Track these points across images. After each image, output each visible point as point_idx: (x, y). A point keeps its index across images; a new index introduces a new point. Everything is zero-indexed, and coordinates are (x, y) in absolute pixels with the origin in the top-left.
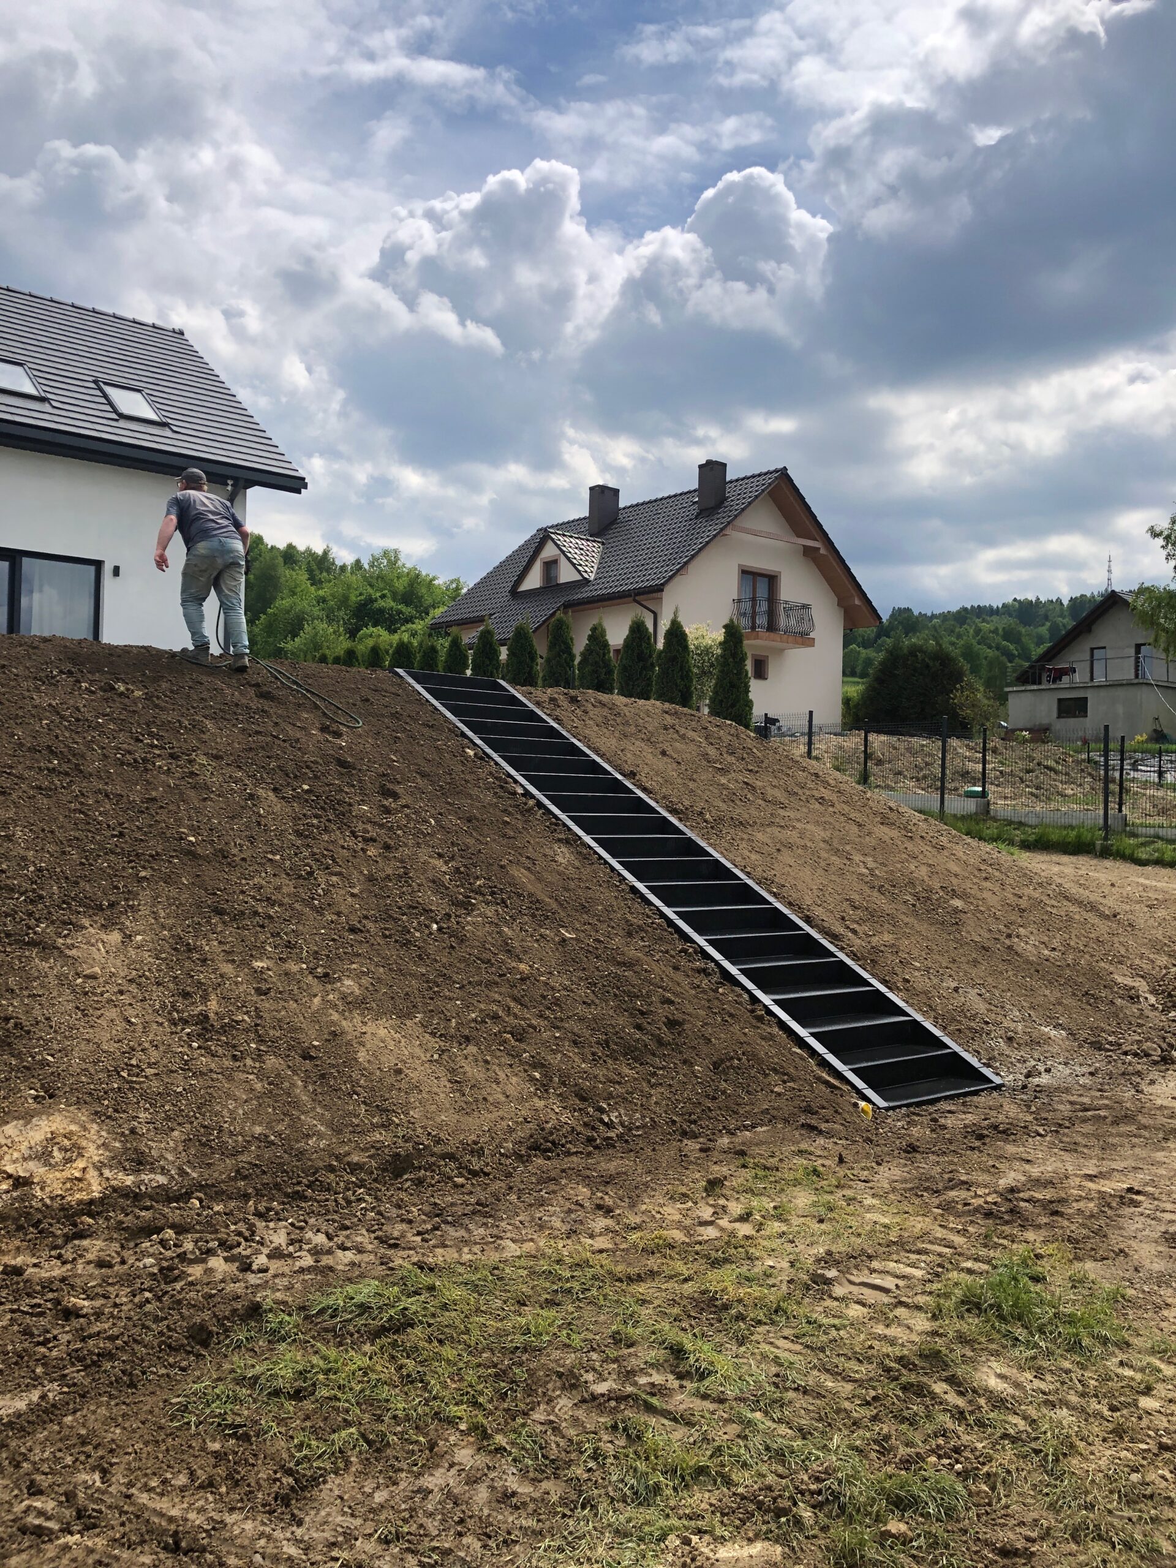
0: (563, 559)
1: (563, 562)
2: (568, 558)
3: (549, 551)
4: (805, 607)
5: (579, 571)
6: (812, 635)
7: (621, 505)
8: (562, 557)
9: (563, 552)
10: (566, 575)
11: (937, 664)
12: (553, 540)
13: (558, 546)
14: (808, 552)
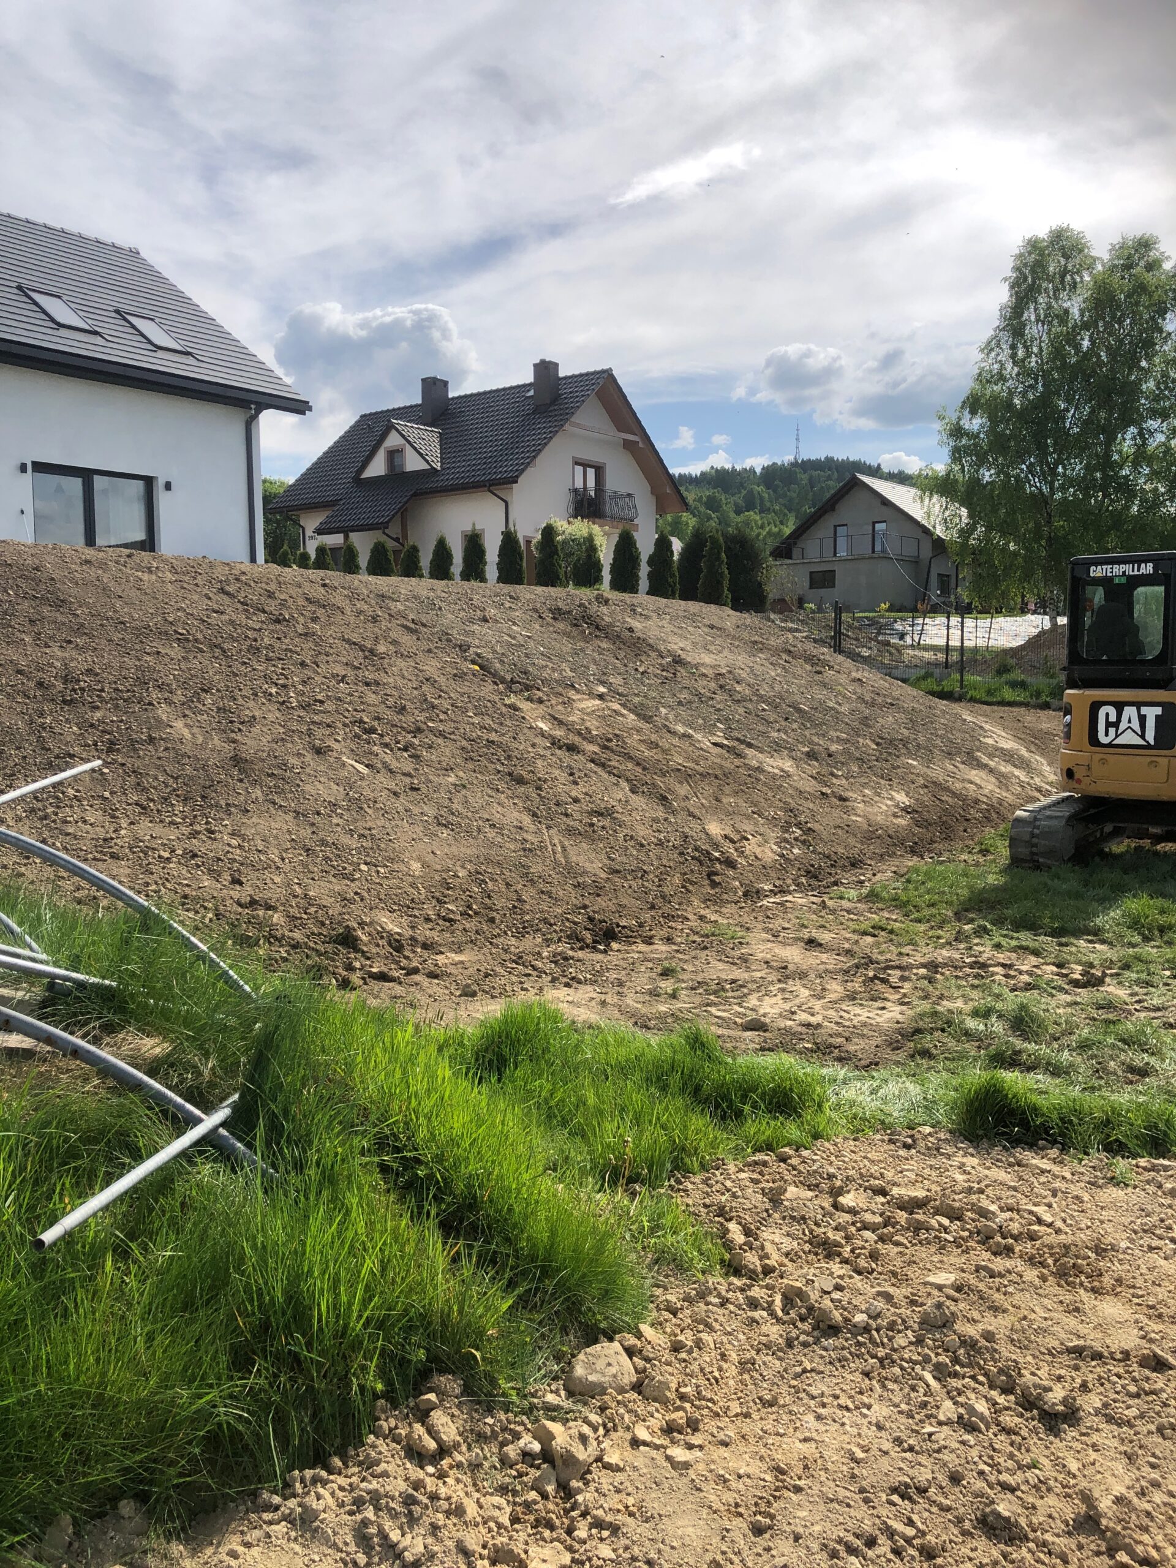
0: (408, 448)
1: (409, 452)
2: (415, 449)
3: (393, 440)
4: (629, 495)
5: (427, 461)
6: (636, 521)
7: (451, 395)
8: (408, 446)
9: (409, 442)
10: (413, 463)
11: (738, 546)
12: (397, 430)
13: (403, 436)
14: (628, 445)
